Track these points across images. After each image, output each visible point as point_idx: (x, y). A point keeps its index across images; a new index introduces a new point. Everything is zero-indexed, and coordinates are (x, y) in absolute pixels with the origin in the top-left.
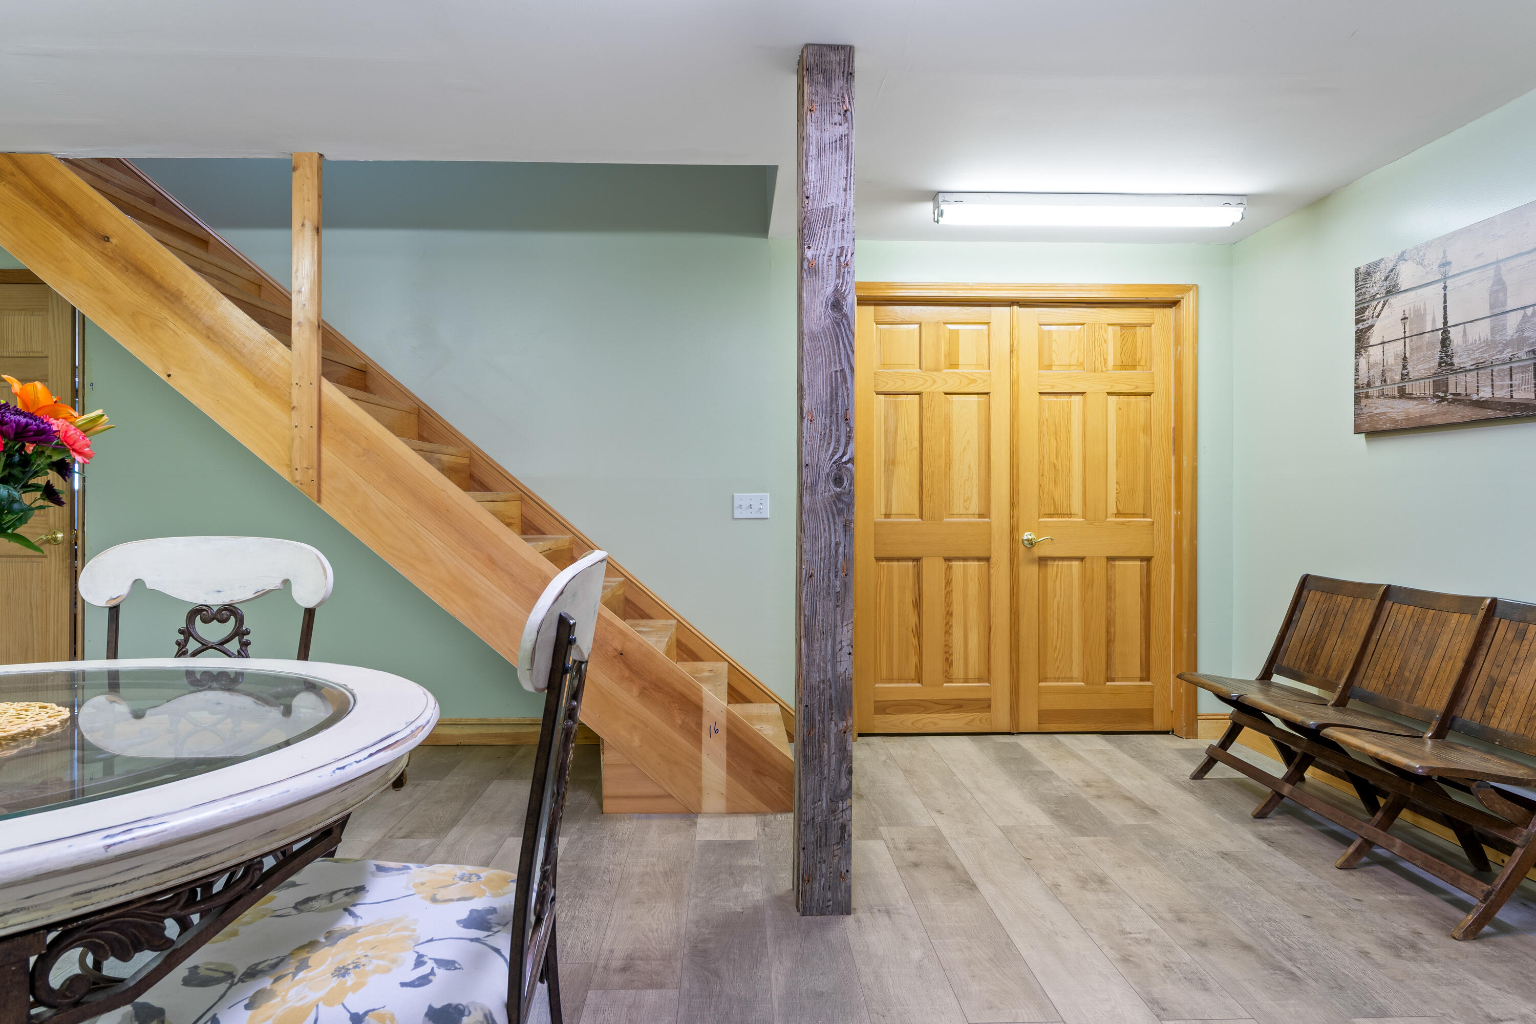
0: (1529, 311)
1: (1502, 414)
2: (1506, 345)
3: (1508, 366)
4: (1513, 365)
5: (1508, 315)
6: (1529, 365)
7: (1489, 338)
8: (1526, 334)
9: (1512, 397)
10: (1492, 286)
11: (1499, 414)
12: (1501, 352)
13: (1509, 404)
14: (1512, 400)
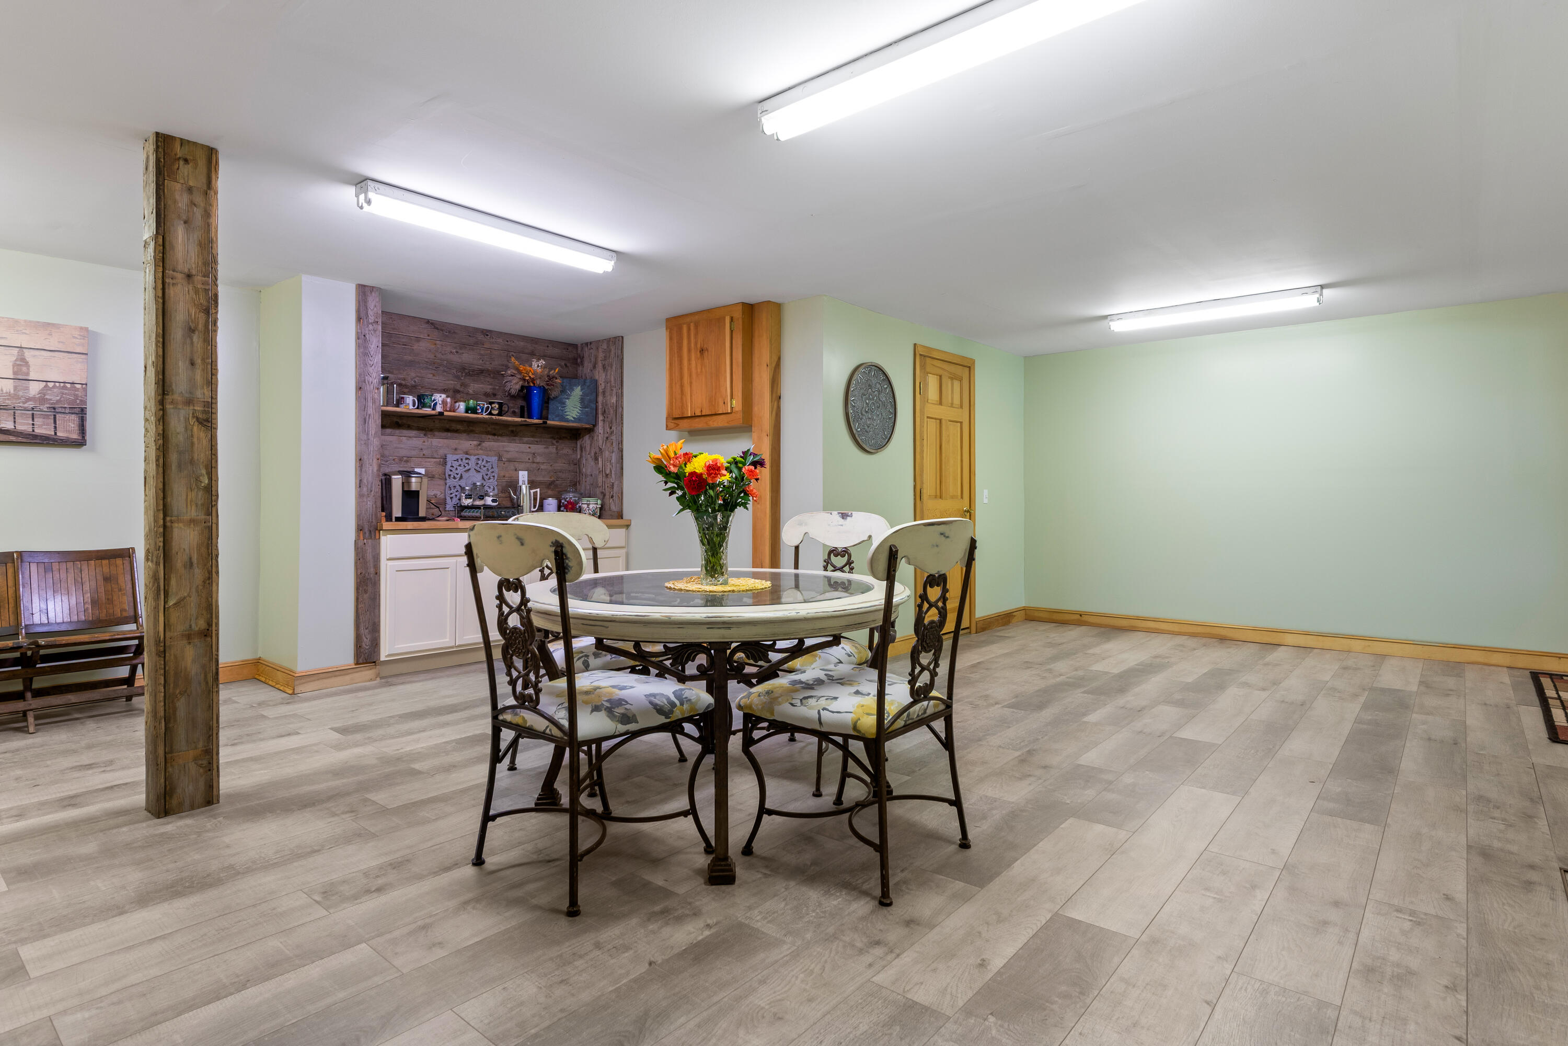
0: (51, 385)
1: (24, 440)
2: (29, 399)
3: (31, 412)
4: (34, 412)
5: (30, 382)
6: (51, 415)
7: (12, 391)
8: (47, 397)
9: (33, 431)
10: (16, 360)
11: (20, 439)
12: (24, 403)
13: (30, 435)
14: (34, 433)
